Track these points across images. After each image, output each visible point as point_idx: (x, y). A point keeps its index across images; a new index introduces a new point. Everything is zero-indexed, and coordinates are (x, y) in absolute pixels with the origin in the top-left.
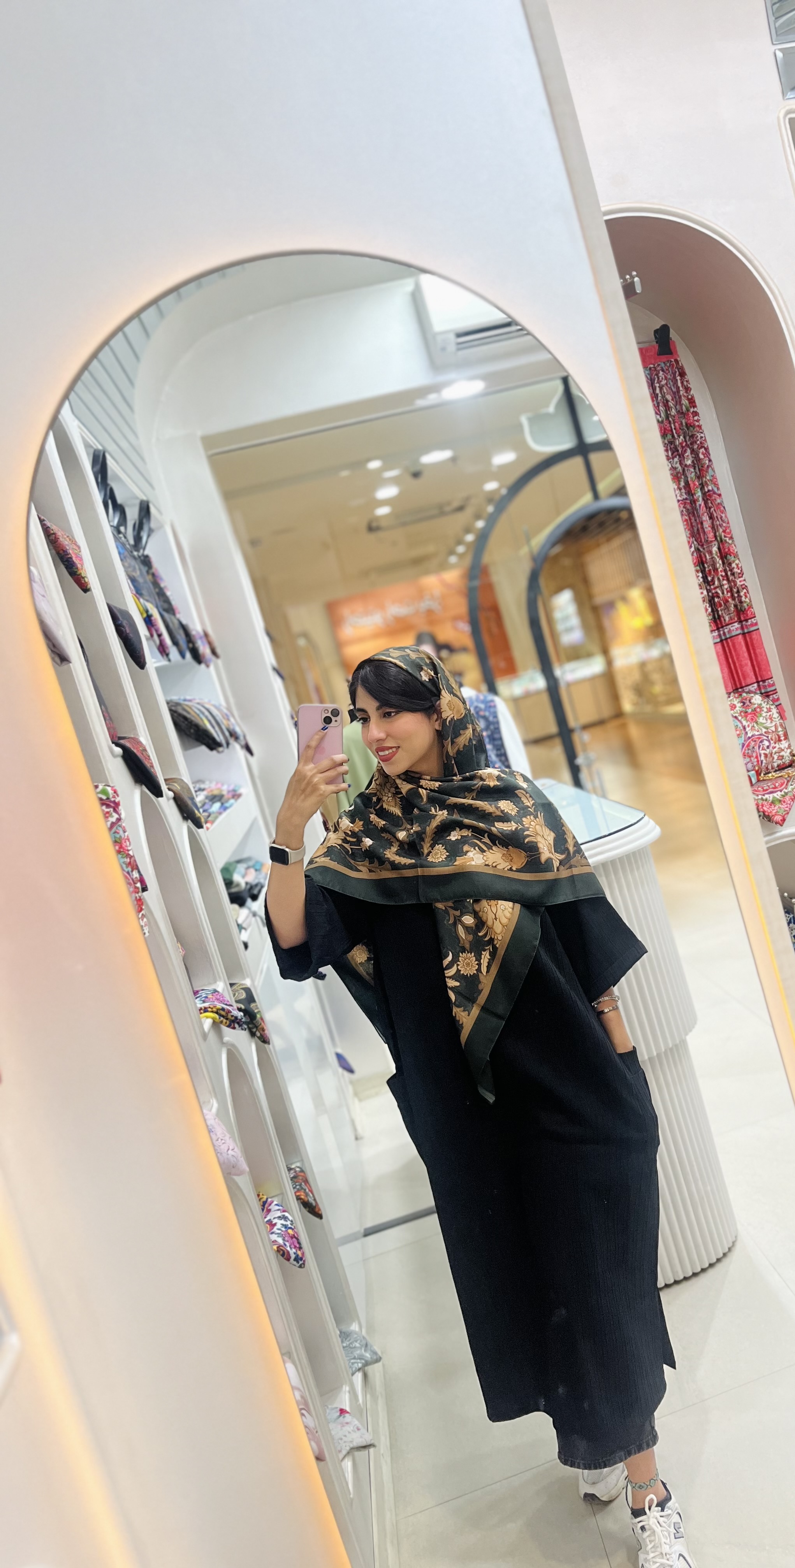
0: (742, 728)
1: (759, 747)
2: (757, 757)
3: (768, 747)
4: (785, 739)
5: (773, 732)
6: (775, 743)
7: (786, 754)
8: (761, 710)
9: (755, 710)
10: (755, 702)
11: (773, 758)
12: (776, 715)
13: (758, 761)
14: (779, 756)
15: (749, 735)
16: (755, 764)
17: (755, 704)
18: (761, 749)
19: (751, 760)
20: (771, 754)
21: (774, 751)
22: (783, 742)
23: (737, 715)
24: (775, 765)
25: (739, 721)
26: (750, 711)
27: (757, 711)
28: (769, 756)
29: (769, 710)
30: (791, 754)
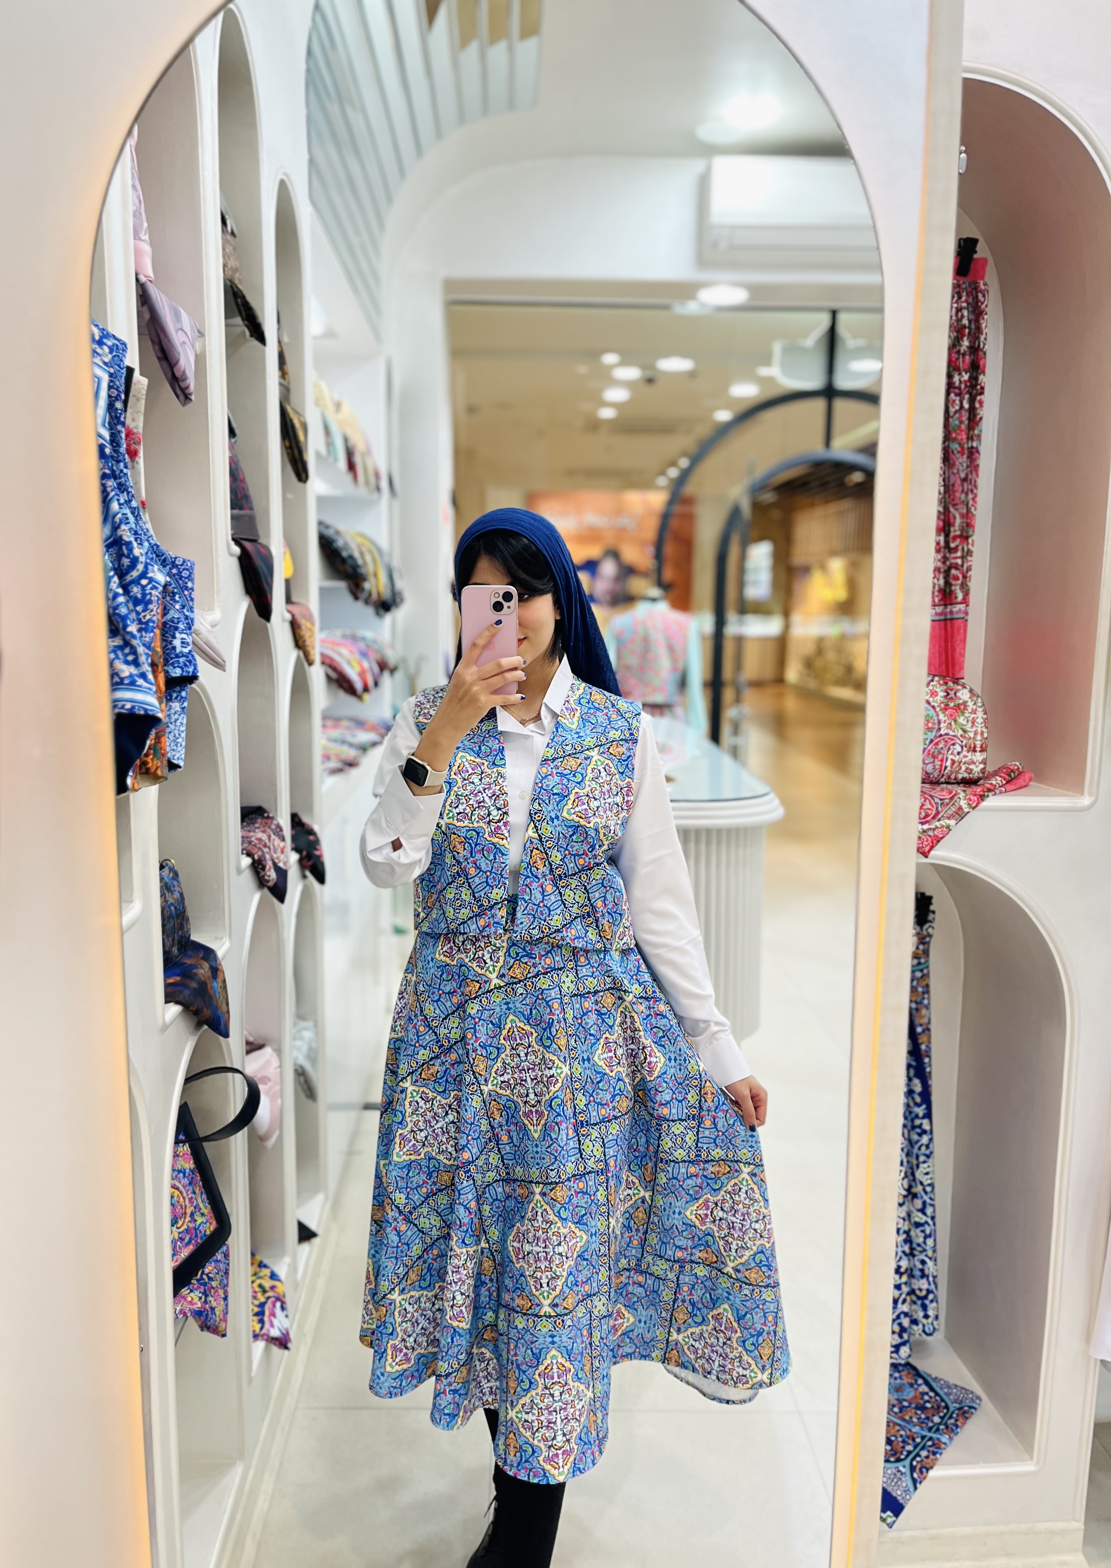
0: (936, 721)
1: (949, 749)
2: (941, 761)
3: (959, 753)
4: (981, 751)
5: (970, 738)
6: (968, 752)
7: (977, 769)
8: (965, 708)
9: (959, 705)
10: (961, 697)
11: (960, 768)
12: (980, 720)
13: (941, 766)
14: (967, 768)
15: (942, 732)
16: (937, 767)
17: (960, 699)
18: (950, 752)
19: (934, 762)
20: (960, 763)
21: (964, 761)
22: (978, 754)
23: (936, 705)
24: (960, 776)
25: (936, 712)
26: (952, 705)
27: (960, 708)
28: (956, 764)
29: (974, 712)
30: (983, 771)
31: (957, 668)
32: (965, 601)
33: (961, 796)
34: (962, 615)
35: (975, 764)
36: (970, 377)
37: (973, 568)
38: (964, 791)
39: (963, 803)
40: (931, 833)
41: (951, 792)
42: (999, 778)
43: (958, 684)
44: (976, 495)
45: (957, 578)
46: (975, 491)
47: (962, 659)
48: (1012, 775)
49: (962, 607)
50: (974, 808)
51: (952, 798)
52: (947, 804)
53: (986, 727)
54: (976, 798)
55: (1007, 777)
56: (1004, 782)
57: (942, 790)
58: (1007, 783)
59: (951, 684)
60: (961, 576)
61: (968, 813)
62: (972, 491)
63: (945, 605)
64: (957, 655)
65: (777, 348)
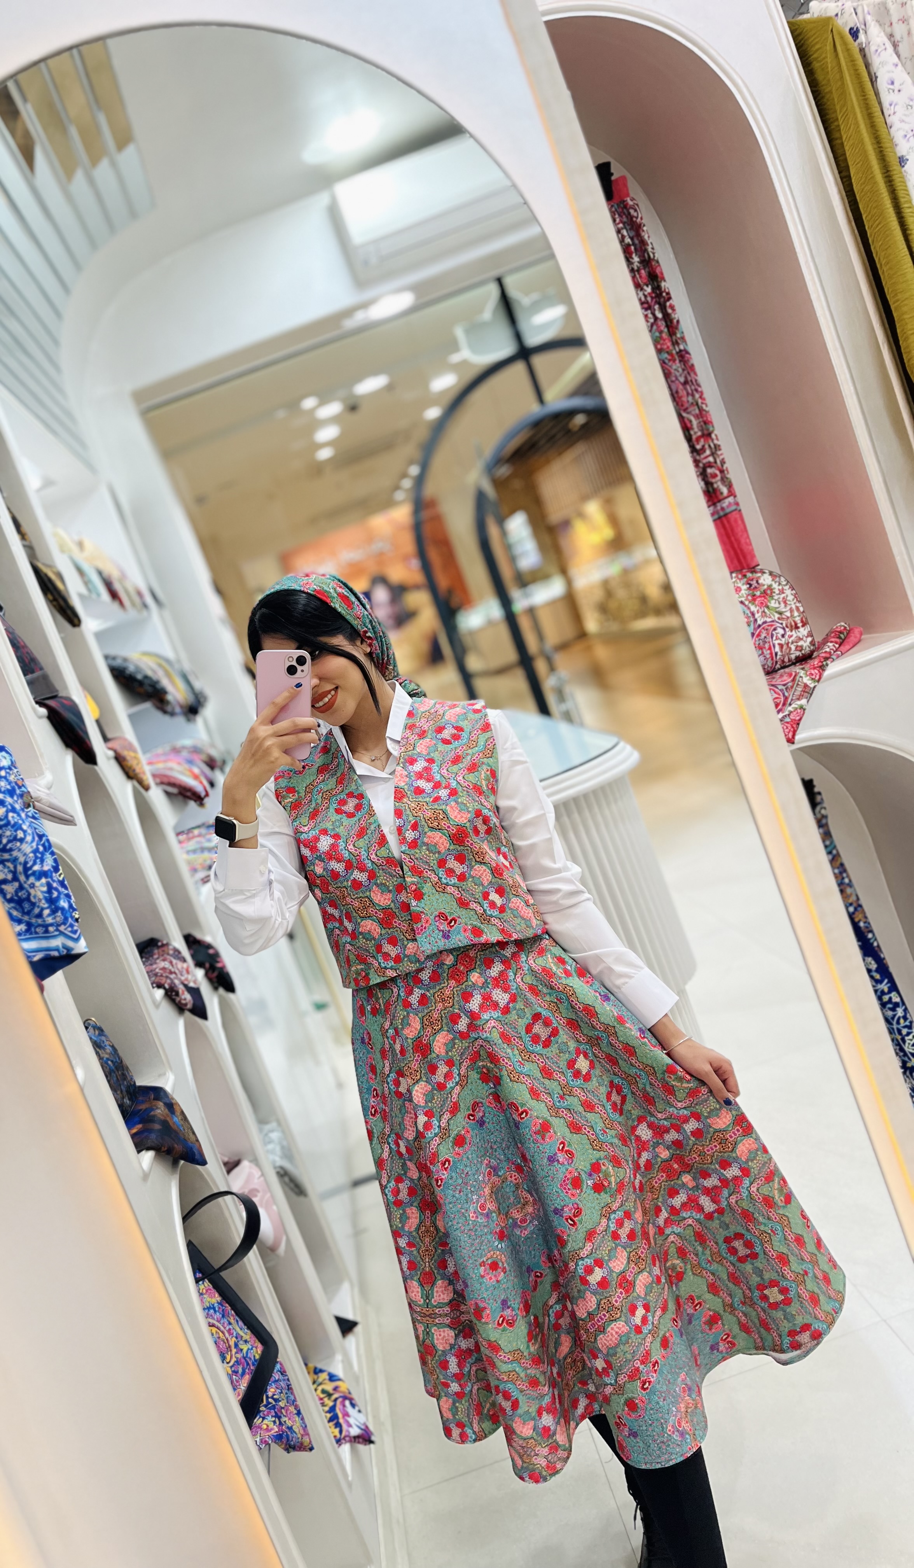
0: (750, 615)
1: (772, 636)
2: (770, 649)
3: (783, 636)
4: (803, 626)
5: (788, 618)
6: (791, 631)
7: (806, 644)
8: (772, 592)
9: (765, 591)
10: (764, 583)
11: (790, 649)
12: (790, 597)
13: (771, 654)
14: (797, 647)
15: (760, 622)
16: (768, 656)
17: (764, 585)
18: (774, 638)
19: (762, 653)
20: (788, 644)
21: (790, 641)
22: (801, 629)
23: (742, 600)
24: (793, 657)
25: (746, 606)
26: (758, 593)
27: (768, 593)
28: (785, 647)
29: (782, 592)
30: (812, 643)
31: (749, 557)
32: (732, 493)
33: (802, 675)
34: (734, 507)
35: (802, 639)
36: (653, 289)
37: (726, 460)
38: (803, 669)
39: (806, 680)
40: (788, 720)
41: (790, 675)
42: (830, 644)
43: (756, 572)
44: (702, 393)
45: (715, 476)
46: (699, 389)
47: (750, 548)
48: (842, 636)
49: (731, 499)
50: (818, 681)
51: (794, 680)
52: (792, 687)
53: (799, 602)
54: (816, 671)
55: (838, 640)
56: (837, 646)
57: (781, 676)
58: (840, 645)
59: (749, 575)
60: (718, 472)
61: (815, 687)
62: (696, 390)
63: (714, 504)
64: (745, 547)
65: (459, 332)
